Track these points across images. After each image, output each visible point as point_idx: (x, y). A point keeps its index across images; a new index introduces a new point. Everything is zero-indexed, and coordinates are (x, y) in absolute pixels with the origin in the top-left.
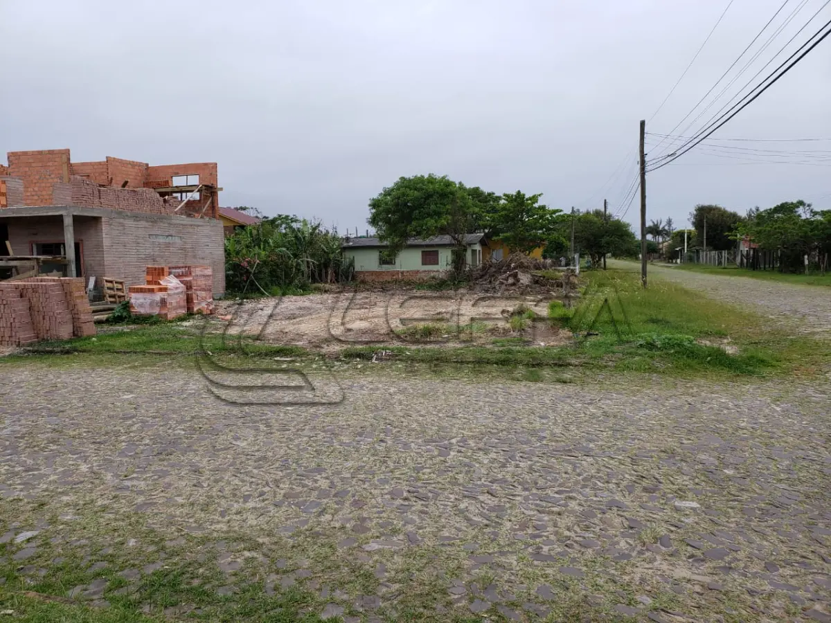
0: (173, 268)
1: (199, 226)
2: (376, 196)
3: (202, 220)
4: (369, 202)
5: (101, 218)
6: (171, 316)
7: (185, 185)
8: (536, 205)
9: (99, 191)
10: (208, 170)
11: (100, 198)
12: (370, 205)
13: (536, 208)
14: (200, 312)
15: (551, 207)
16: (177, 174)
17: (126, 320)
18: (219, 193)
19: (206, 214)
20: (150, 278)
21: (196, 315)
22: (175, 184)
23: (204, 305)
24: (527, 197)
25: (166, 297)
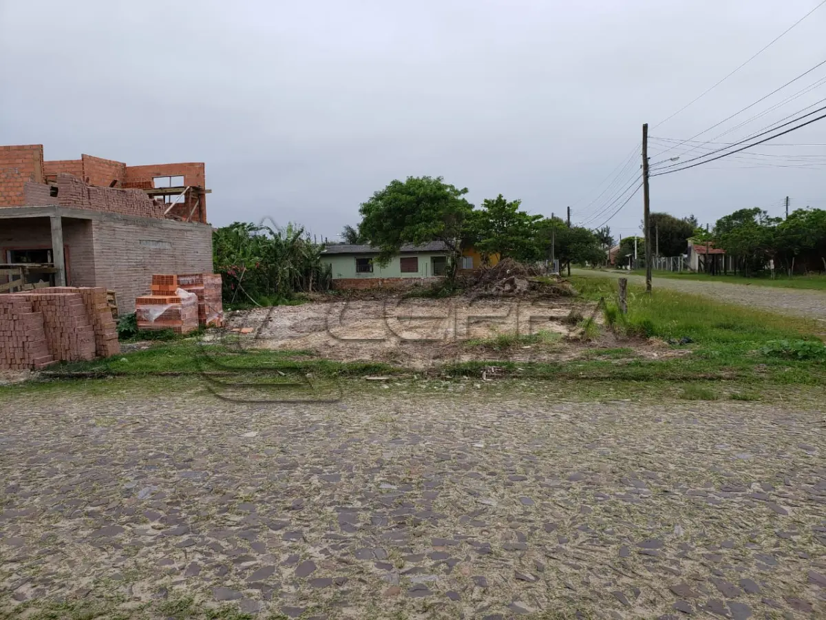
0: (181, 276)
1: (187, 231)
2: (366, 200)
3: (190, 224)
4: (360, 208)
5: (90, 221)
6: (184, 330)
7: (168, 186)
8: (517, 211)
9: (89, 190)
10: (195, 171)
11: (89, 198)
12: (360, 211)
13: (517, 214)
14: (212, 325)
15: (530, 214)
16: (159, 175)
17: (134, 336)
18: (207, 195)
19: (193, 218)
20: (157, 287)
21: (208, 328)
22: (156, 186)
23: (215, 317)
24: (508, 202)
25: (179, 309)
